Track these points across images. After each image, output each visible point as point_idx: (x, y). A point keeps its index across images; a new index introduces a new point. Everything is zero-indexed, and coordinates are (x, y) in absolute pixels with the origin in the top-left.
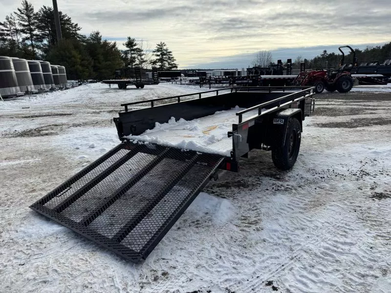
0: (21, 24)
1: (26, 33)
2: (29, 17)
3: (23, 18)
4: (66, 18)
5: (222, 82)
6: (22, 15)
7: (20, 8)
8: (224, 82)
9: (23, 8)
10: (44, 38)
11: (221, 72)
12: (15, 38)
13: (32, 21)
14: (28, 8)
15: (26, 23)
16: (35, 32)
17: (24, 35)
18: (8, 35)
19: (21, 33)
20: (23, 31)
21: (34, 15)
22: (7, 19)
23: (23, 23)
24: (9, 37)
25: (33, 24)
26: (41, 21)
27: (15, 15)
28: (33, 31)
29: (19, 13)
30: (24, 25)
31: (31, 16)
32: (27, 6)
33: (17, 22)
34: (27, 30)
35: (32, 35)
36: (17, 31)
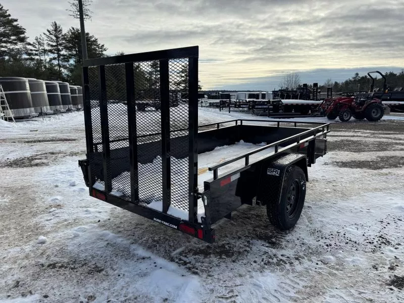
0: (49, 45)
1: (54, 53)
2: (57, 37)
3: (52, 39)
4: (93, 39)
5: (242, 106)
6: (51, 36)
7: (49, 30)
8: (244, 106)
9: (52, 29)
10: (71, 58)
11: (245, 94)
12: (43, 58)
13: (60, 42)
14: (57, 29)
15: (54, 44)
16: (62, 53)
17: (52, 56)
18: (36, 55)
19: (49, 53)
20: (51, 51)
21: (63, 36)
22: (37, 40)
23: (51, 43)
24: (37, 57)
25: (61, 45)
26: (69, 41)
27: (44, 36)
28: (61, 51)
29: (48, 34)
30: (52, 46)
31: (60, 37)
32: (56, 27)
33: (45, 42)
34: (55, 50)
35: (59, 55)
36: (45, 52)
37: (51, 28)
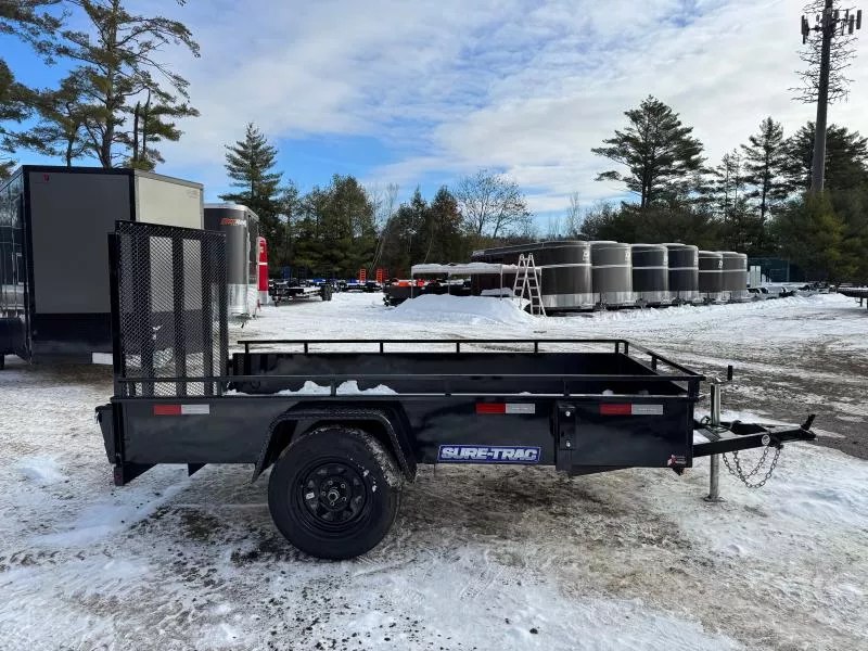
0: (749, 167)
1: (756, 183)
2: (768, 149)
3: (756, 153)
4: (857, 140)
6: (755, 149)
7: (755, 136)
9: (761, 133)
10: (793, 189)
12: (731, 195)
13: (774, 158)
14: (771, 131)
15: (761, 164)
16: (773, 181)
17: (750, 188)
18: (720, 190)
19: (746, 184)
20: (750, 180)
21: (781, 144)
22: (725, 160)
23: (754, 164)
24: (721, 195)
25: (774, 164)
26: (796, 154)
27: (741, 151)
28: (773, 177)
29: (750, 144)
30: (757, 168)
31: (773, 149)
33: (741, 163)
34: (760, 176)
35: (767, 186)
36: (739, 182)
37: (759, 133)
